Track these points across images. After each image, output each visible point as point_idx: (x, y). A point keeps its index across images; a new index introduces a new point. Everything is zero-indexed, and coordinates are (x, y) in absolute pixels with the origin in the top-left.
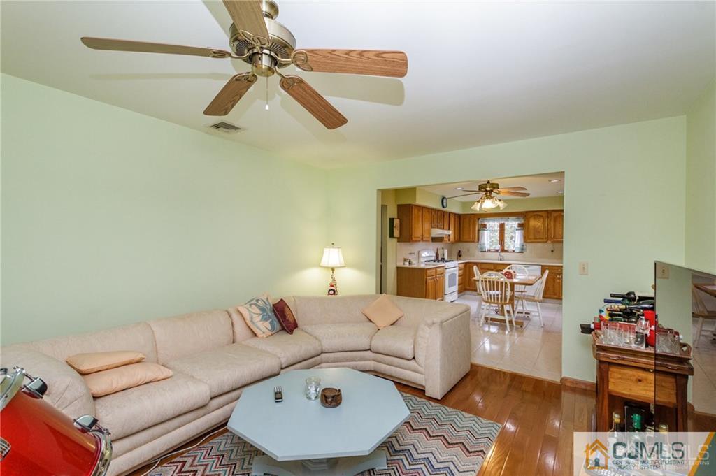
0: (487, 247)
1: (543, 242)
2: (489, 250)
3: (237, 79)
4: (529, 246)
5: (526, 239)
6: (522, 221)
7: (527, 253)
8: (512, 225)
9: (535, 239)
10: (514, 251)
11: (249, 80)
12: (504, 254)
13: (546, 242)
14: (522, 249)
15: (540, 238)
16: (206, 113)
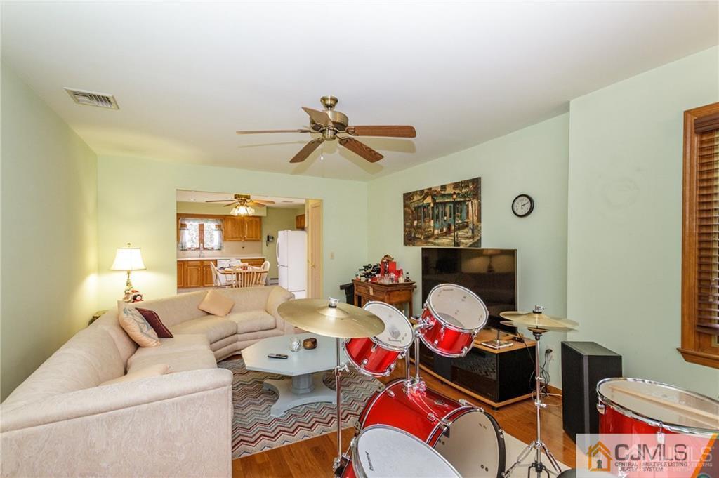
0: (188, 245)
1: (238, 241)
2: (190, 249)
3: (313, 142)
4: (225, 244)
5: (225, 238)
6: (220, 223)
7: (224, 250)
8: (210, 226)
9: (232, 238)
10: (213, 249)
11: (319, 142)
12: (204, 252)
13: (240, 241)
14: (221, 247)
15: (236, 238)
16: (291, 162)
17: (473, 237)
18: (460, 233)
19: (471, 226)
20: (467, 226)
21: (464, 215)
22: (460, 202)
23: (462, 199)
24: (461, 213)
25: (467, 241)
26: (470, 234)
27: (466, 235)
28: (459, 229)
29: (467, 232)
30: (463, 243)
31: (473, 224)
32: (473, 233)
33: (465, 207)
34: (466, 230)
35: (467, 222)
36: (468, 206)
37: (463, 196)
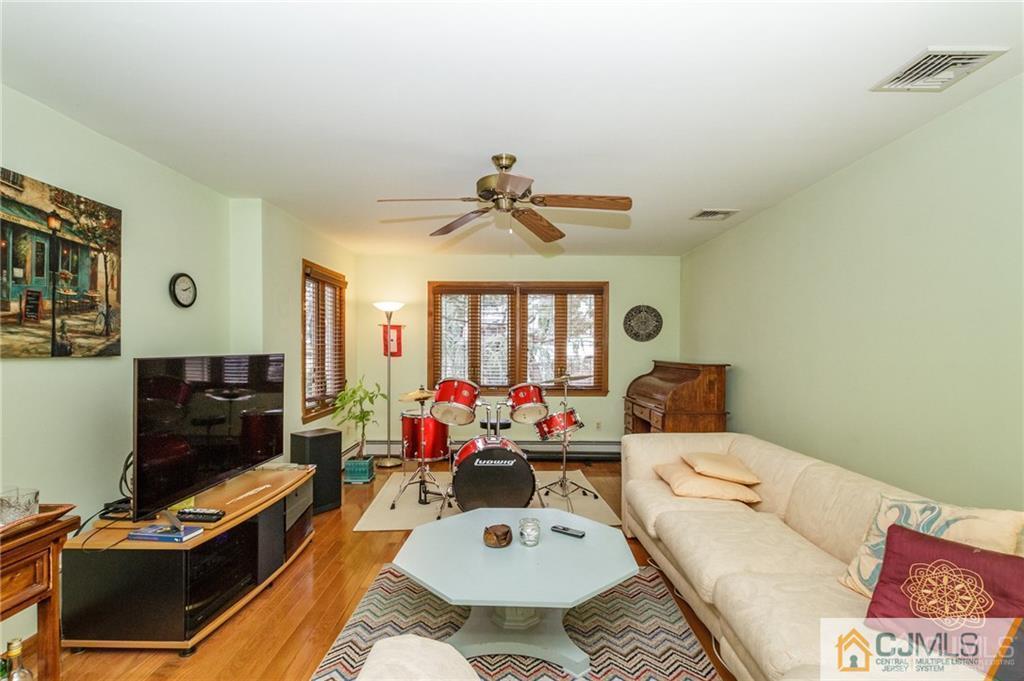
17: (107, 333)
18: (72, 322)
19: (103, 308)
20: (93, 307)
21: (84, 277)
22: (74, 245)
23: (77, 239)
24: (75, 271)
25: (92, 341)
26: (100, 327)
27: (90, 328)
28: (69, 310)
29: (94, 322)
30: (80, 347)
31: (109, 306)
32: (107, 324)
33: (88, 262)
34: (91, 315)
35: (93, 298)
36: (94, 260)
37: (81, 232)
